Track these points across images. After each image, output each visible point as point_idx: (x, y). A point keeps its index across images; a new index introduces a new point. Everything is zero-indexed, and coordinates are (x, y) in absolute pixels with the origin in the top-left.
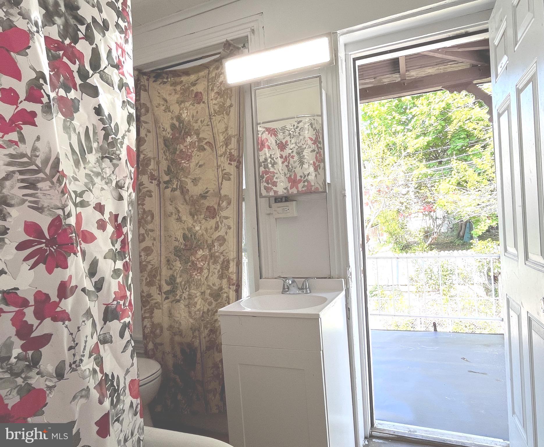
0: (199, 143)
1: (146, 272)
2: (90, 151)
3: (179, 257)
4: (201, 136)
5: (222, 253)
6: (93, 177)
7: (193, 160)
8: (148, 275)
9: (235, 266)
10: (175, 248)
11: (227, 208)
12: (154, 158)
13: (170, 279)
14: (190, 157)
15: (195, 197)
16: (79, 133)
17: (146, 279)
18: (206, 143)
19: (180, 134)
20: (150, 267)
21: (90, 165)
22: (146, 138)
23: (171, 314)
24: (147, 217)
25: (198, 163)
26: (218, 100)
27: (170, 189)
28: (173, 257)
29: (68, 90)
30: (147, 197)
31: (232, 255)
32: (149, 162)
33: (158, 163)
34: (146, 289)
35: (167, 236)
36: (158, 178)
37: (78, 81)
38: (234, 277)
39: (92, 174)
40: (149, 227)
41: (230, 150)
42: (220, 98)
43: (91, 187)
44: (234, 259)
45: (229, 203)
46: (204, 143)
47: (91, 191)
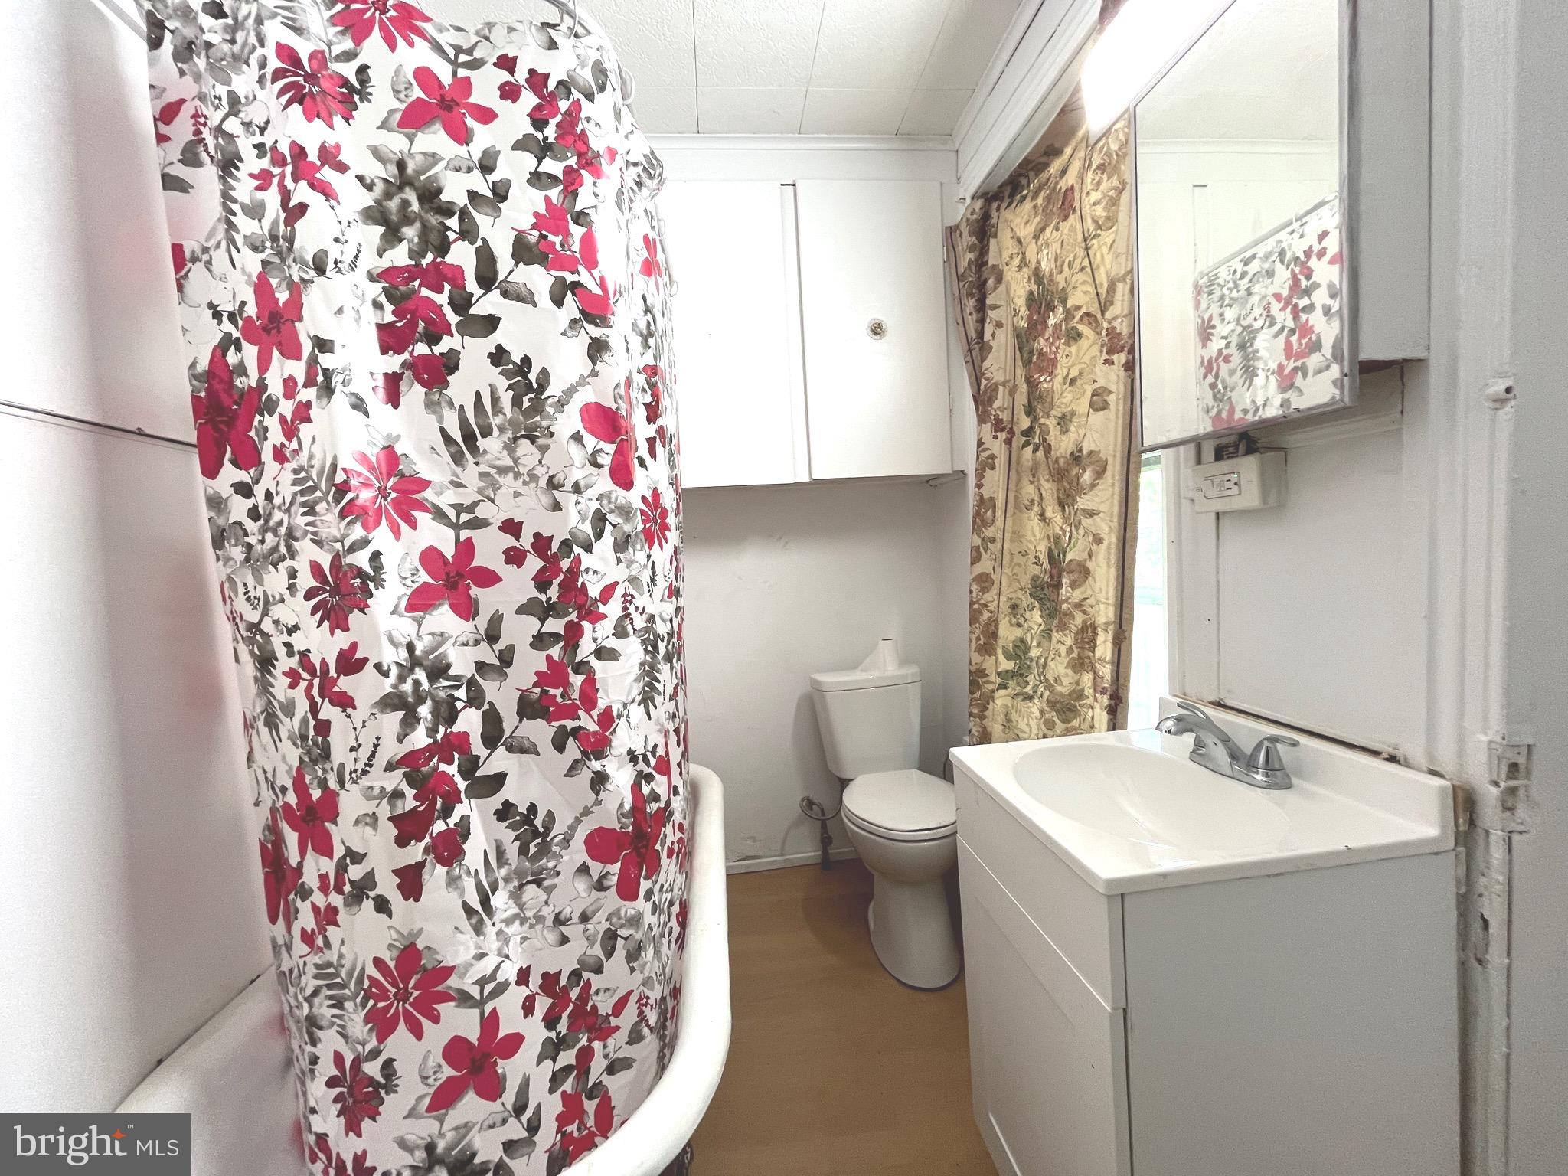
0: (1067, 324)
1: (977, 625)
2: (487, 432)
3: (1040, 600)
4: (1068, 306)
5: (1078, 605)
6: (497, 476)
7: (1058, 371)
8: (982, 632)
9: (1109, 645)
10: (1034, 579)
11: (1093, 486)
12: (1004, 384)
13: (1015, 646)
14: (1054, 362)
15: (1062, 461)
16: (462, 407)
17: (978, 639)
18: (1081, 318)
19: (1039, 313)
20: (986, 615)
21: (488, 456)
22: (991, 343)
23: (1009, 721)
24: (986, 511)
25: (1068, 374)
26: (1104, 186)
27: (1030, 448)
28: (1025, 600)
29: (433, 339)
30: (987, 469)
31: (1105, 614)
32: (994, 393)
33: (1012, 393)
34: (976, 658)
35: (1016, 552)
36: (1009, 426)
37: (453, 318)
38: (1106, 671)
39: (493, 471)
40: (989, 532)
41: (1109, 322)
42: (1109, 178)
43: (492, 493)
44: (1107, 624)
45: (1100, 474)
46: (1077, 319)
47: (492, 501)
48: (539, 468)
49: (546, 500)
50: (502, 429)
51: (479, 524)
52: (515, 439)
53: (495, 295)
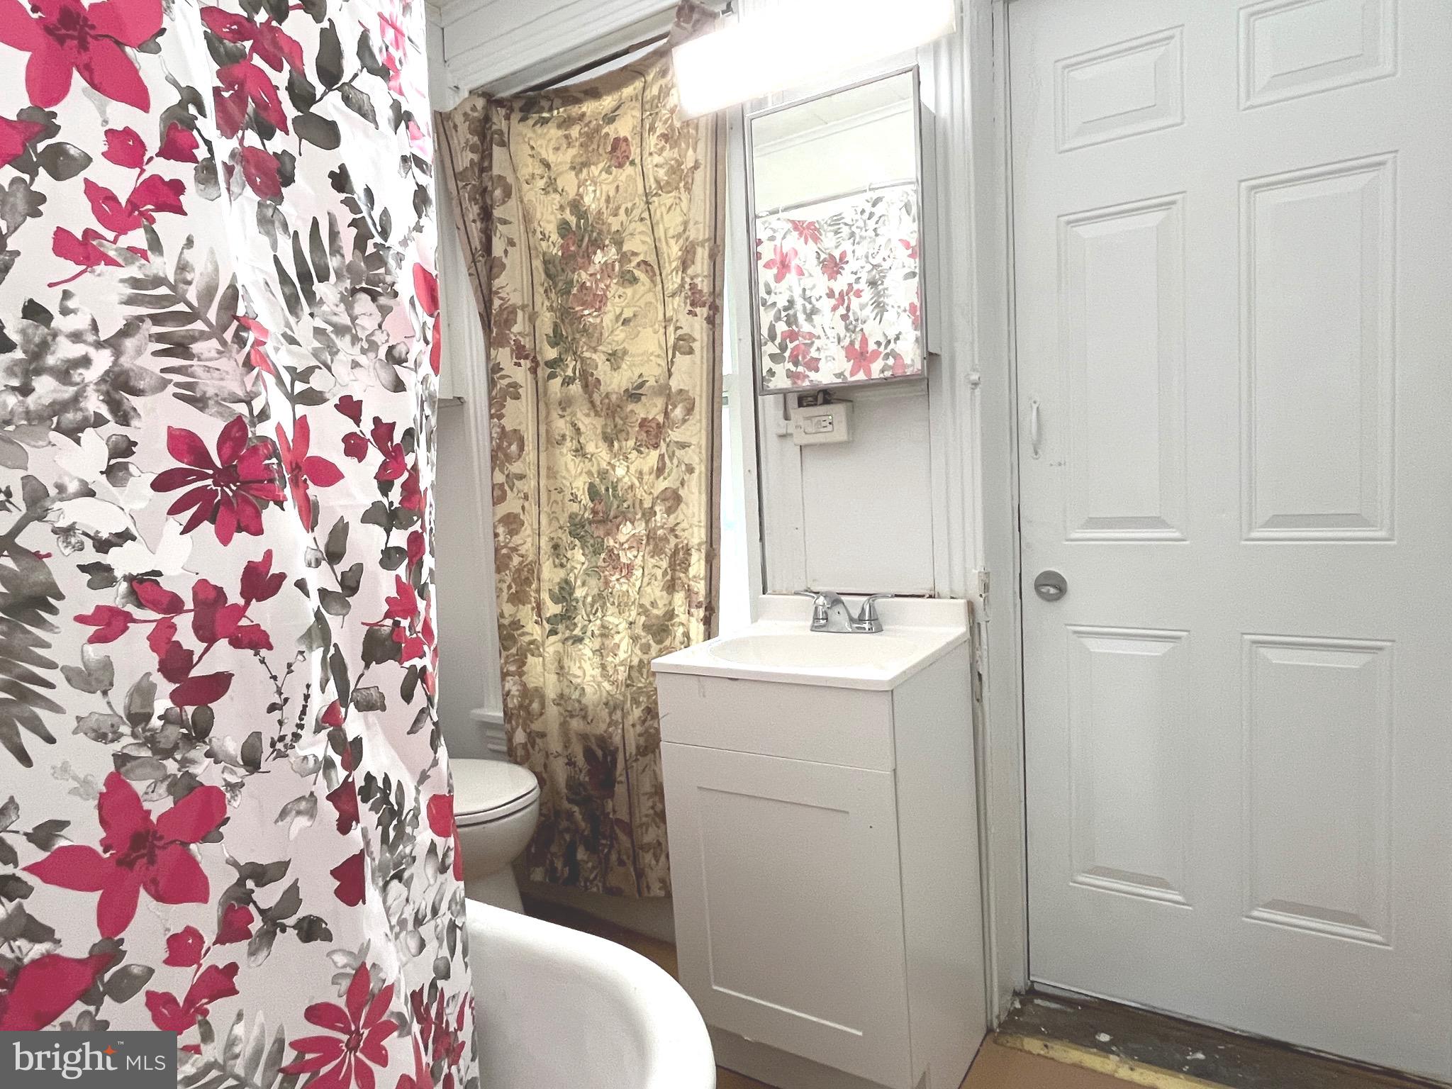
0: (621, 266)
1: (507, 572)
2: (323, 278)
3: (581, 538)
4: (625, 248)
5: (672, 530)
6: (333, 336)
7: (609, 307)
8: (514, 580)
9: (703, 563)
10: (572, 517)
11: (684, 421)
12: (523, 307)
13: (562, 588)
14: (603, 300)
15: (614, 397)
16: (296, 233)
17: (510, 587)
18: (639, 265)
19: (580, 246)
20: (516, 560)
21: (325, 308)
22: (504, 260)
23: (562, 668)
24: (510, 445)
25: (621, 314)
26: (665, 154)
27: (559, 380)
28: (566, 539)
29: (266, 134)
30: (508, 398)
31: (697, 536)
32: (511, 316)
33: (532, 318)
34: (508, 609)
35: (552, 489)
36: (532, 355)
37: (291, 112)
38: (700, 587)
39: (330, 329)
40: (516, 468)
41: (692, 279)
42: (671, 148)
43: (329, 357)
44: (700, 544)
45: (690, 410)
46: (634, 264)
47: (329, 369)
48: (378, 333)
49: (386, 377)
50: (339, 276)
51: (313, 398)
52: (354, 292)
53: (335, 97)
